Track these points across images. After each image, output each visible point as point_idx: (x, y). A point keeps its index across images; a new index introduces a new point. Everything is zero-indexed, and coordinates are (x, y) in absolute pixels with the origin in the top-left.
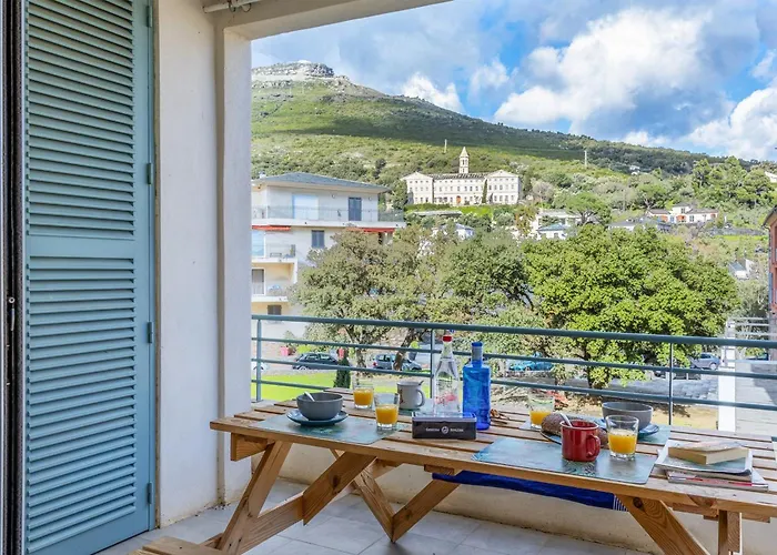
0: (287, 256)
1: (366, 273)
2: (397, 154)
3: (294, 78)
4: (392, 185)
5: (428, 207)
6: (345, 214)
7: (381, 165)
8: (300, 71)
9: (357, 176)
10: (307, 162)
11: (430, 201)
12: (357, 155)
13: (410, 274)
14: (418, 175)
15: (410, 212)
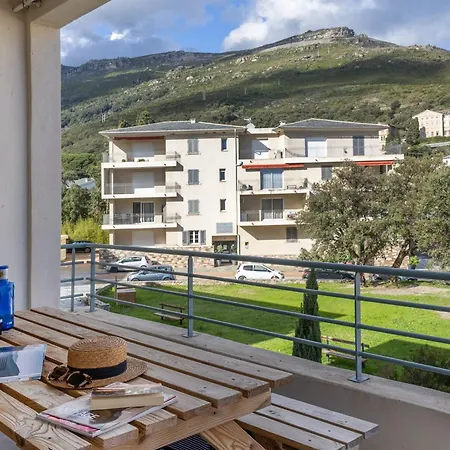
0: (301, 188)
1: (361, 199)
2: (410, 96)
3: (321, 41)
4: (406, 123)
5: (438, 139)
6: (350, 151)
7: (396, 106)
8: (326, 35)
9: (374, 117)
10: (332, 109)
11: (441, 134)
12: (375, 100)
13: (399, 199)
14: (428, 112)
15: (422, 145)
